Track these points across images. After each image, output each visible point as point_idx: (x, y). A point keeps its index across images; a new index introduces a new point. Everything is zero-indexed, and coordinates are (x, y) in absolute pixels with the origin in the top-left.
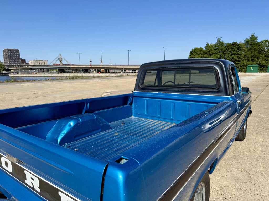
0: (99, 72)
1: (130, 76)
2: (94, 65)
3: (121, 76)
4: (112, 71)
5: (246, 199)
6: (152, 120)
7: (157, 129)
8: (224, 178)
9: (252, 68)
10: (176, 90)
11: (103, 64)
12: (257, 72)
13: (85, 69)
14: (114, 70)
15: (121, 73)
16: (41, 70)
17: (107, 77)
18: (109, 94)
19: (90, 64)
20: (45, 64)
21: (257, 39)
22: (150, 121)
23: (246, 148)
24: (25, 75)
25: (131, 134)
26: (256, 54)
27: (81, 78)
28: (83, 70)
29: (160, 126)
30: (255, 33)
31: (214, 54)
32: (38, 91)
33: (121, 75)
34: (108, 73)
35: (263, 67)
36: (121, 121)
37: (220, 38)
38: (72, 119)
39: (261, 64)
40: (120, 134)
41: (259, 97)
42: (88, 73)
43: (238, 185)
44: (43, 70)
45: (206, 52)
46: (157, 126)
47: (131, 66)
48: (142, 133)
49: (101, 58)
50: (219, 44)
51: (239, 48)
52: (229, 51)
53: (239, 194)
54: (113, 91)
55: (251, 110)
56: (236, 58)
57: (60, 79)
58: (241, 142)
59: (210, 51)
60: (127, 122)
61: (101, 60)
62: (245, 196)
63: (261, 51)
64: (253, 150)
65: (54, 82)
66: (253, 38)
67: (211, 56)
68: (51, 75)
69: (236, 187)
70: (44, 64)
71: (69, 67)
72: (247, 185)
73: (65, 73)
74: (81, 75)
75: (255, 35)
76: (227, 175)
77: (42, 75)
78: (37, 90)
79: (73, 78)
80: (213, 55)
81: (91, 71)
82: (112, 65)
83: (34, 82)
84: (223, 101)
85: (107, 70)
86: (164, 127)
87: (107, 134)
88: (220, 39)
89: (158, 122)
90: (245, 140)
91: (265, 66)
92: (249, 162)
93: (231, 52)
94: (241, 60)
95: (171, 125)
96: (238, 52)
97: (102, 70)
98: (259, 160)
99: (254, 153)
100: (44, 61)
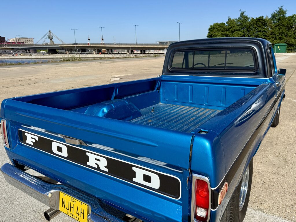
0: (100, 53)
1: (139, 57)
2: (93, 44)
3: (128, 58)
4: (115, 51)
5: (284, 182)
6: (183, 107)
7: (191, 115)
8: (261, 163)
9: (280, 47)
10: (211, 72)
11: (104, 43)
12: (285, 52)
13: (81, 49)
14: (118, 50)
15: (127, 54)
16: (26, 50)
17: (111, 58)
18: (118, 79)
19: (88, 43)
20: (31, 42)
21: (286, 13)
22: (181, 107)
23: (280, 134)
24: (6, 57)
25: (166, 121)
26: (284, 31)
27: (79, 60)
28: (79, 50)
29: (194, 112)
30: (283, 6)
31: (237, 30)
32: (30, 76)
33: (127, 56)
34: (111, 54)
35: (292, 46)
36: (151, 107)
37: (243, 11)
38: (104, 105)
39: (289, 43)
40: (154, 121)
41: (289, 80)
42: (86, 54)
43: (275, 170)
44: (29, 50)
45: (227, 28)
46: (189, 112)
47: (140, 44)
48: (176, 120)
49: (101, 35)
50: (242, 19)
51: (265, 24)
52: (254, 28)
53: (277, 178)
54: (122, 75)
55: (284, 94)
56: (262, 36)
57: (52, 62)
58: (274, 128)
59: (232, 27)
60: (156, 109)
61: (102, 37)
62: (284, 179)
63: (289, 27)
64: (287, 136)
65: (47, 66)
66: (282, 12)
67: (234, 34)
68: (39, 57)
69: (274, 171)
70: (29, 42)
71: (62, 47)
72: (284, 169)
73: (57, 54)
74: (78, 56)
75: (284, 9)
76: (263, 161)
77: (29, 57)
78: (27, 76)
79: (68, 60)
80: (236, 32)
81: (89, 51)
82: (115, 44)
83: (20, 65)
84: (262, 83)
85: (110, 50)
86: (199, 113)
87: (140, 121)
88: (244, 13)
89: (189, 108)
90: (278, 126)
91: (294, 45)
92: (284, 147)
93: (255, 28)
94: (267, 38)
95: (205, 111)
96: (264, 28)
97: (103, 49)
98: (294, 145)
99: (289, 138)
100: (29, 40)
